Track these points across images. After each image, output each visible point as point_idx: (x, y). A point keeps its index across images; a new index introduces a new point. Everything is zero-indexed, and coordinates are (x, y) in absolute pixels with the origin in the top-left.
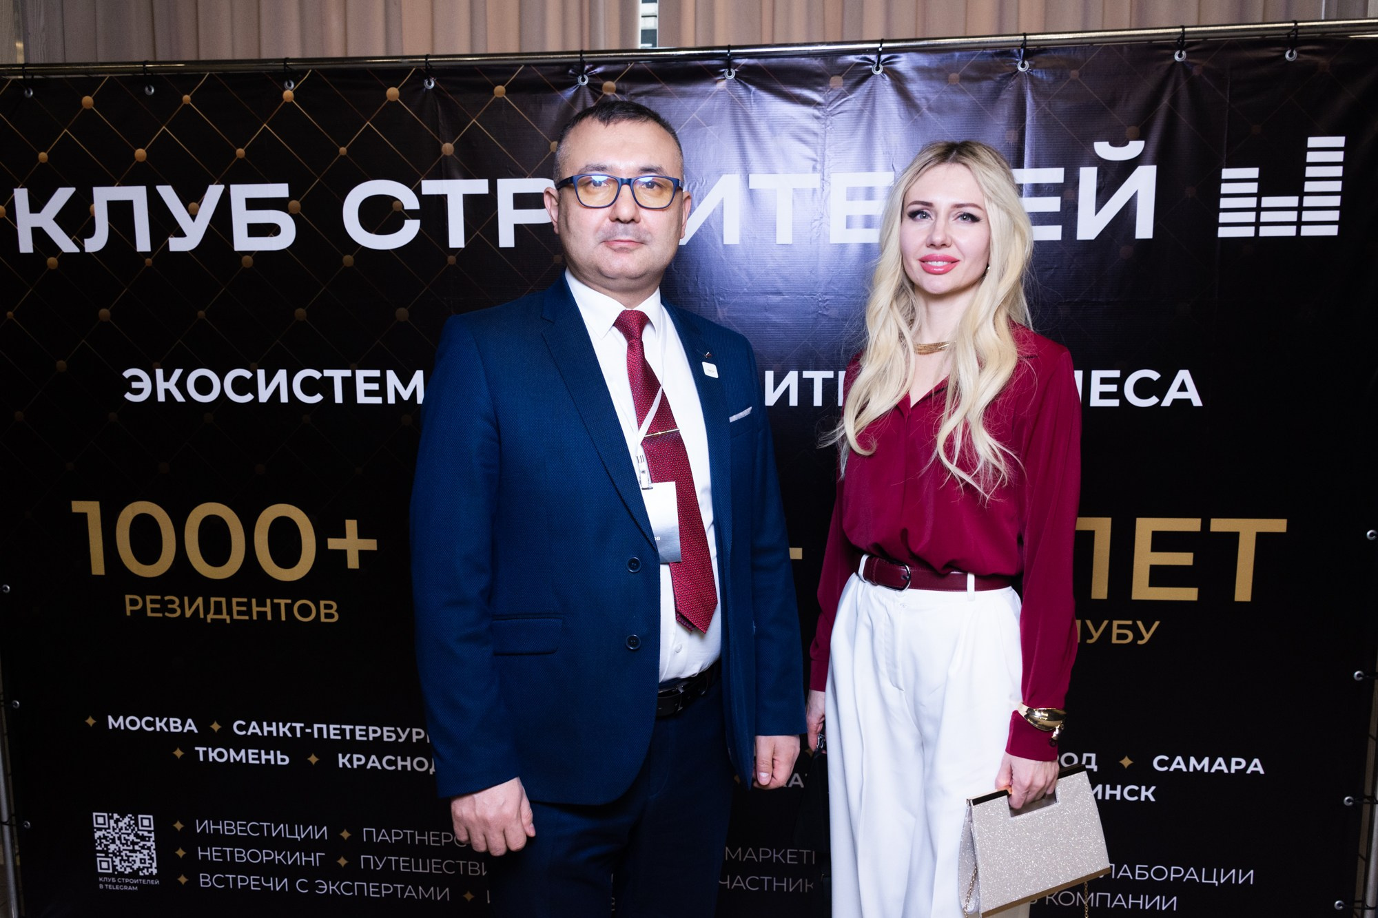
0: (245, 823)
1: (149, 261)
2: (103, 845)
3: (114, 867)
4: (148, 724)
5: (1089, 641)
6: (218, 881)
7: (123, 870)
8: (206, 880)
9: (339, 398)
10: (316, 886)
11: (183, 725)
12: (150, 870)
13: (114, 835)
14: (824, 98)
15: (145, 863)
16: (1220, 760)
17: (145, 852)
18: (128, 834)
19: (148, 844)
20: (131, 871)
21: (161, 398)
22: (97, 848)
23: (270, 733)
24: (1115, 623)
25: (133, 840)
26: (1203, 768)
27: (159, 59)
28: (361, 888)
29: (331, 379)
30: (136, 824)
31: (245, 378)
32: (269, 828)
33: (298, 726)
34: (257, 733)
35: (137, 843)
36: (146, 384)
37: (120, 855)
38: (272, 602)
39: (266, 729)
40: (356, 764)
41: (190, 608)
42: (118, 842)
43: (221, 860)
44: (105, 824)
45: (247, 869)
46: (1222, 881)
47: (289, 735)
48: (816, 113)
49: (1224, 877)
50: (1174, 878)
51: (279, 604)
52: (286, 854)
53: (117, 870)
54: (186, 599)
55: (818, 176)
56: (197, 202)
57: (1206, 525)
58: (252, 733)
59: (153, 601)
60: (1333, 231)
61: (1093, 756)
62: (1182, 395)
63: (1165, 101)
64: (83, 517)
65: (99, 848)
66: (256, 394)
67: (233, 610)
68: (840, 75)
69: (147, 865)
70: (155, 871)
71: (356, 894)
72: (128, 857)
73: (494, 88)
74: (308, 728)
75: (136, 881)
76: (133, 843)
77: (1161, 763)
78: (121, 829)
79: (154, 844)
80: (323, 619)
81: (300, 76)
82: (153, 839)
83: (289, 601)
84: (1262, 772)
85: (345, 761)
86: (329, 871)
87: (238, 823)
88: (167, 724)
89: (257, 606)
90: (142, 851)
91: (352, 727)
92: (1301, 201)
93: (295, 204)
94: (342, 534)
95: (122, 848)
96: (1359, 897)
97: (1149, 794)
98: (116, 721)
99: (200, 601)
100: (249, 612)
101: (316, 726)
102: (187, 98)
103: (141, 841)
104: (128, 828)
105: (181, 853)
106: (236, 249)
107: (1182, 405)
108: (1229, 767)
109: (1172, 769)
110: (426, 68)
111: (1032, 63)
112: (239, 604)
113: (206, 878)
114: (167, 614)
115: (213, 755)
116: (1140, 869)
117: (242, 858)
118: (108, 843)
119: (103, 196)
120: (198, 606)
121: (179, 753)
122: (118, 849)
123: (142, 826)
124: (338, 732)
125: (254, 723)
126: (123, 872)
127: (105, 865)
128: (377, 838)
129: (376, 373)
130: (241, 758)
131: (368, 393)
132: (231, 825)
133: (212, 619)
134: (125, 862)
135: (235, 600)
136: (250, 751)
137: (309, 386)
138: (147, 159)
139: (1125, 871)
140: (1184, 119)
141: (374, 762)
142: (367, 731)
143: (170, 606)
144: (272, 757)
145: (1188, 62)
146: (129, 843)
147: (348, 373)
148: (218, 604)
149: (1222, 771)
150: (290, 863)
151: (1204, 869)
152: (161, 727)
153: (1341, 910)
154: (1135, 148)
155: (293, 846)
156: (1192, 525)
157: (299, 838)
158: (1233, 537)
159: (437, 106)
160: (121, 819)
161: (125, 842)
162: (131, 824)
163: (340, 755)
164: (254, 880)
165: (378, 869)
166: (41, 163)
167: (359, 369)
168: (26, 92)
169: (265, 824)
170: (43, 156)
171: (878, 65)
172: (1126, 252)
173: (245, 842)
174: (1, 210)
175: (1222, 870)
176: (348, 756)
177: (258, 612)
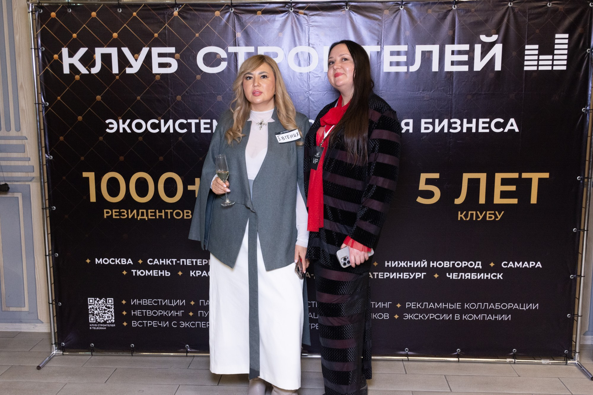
0: (151, 300)
1: (117, 77)
2: (92, 311)
3: (96, 320)
4: (112, 261)
5: (478, 219)
6: (140, 324)
7: (100, 321)
9: (193, 131)
10: (180, 324)
11: (127, 261)
12: (111, 321)
13: (97, 307)
14: (382, 18)
15: (109, 318)
16: (526, 263)
17: (110, 313)
18: (103, 306)
19: (111, 310)
20: (104, 321)
21: (121, 131)
22: (89, 313)
23: (163, 263)
24: (488, 212)
25: (105, 309)
26: (520, 266)
28: (198, 324)
29: (191, 123)
30: (106, 302)
31: (156, 123)
32: (161, 301)
33: (174, 260)
34: (157, 264)
35: (106, 310)
36: (115, 126)
37: (99, 315)
38: (165, 211)
39: (161, 262)
40: (197, 274)
41: (131, 214)
42: (98, 310)
43: (141, 315)
44: (93, 302)
45: (152, 318)
46: (527, 308)
47: (171, 264)
48: (379, 23)
50: (510, 308)
51: (168, 212)
52: (168, 312)
53: (97, 321)
54: (129, 211)
55: (379, 46)
56: (138, 54)
57: (520, 175)
58: (155, 264)
59: (115, 212)
60: (564, 68)
61: (480, 263)
62: (512, 128)
63: (505, 20)
64: (87, 179)
65: (90, 312)
66: (160, 129)
67: (149, 215)
68: (388, 9)
69: (110, 319)
70: (113, 321)
71: (196, 327)
72: (102, 316)
73: (257, 12)
74: (178, 261)
75: (105, 325)
76: (105, 310)
77: (505, 265)
78: (100, 304)
79: (113, 310)
80: (185, 218)
81: (181, 6)
82: (113, 308)
83: (172, 211)
84: (541, 267)
85: (193, 273)
86: (186, 318)
87: (149, 300)
88: (120, 261)
89: (159, 213)
90: (108, 313)
91: (196, 260)
92: (553, 57)
93: (178, 55)
94: (193, 184)
95: (100, 312)
96: (576, 313)
97: (500, 276)
98: (99, 261)
99: (135, 211)
100: (155, 215)
101: (181, 260)
102: (135, 14)
103: (108, 309)
104: (103, 304)
105: (124, 313)
106: (154, 72)
107: (511, 131)
108: (529, 266)
109: (508, 267)
110: (231, 4)
111: (458, 6)
112: (151, 212)
113: (135, 323)
114: (121, 217)
115: (139, 273)
116: (497, 305)
117: (150, 314)
118: (94, 310)
119: (99, 52)
120: (134, 214)
121: (125, 273)
122: (98, 313)
123: (109, 303)
124: (190, 262)
125: (156, 260)
126: (100, 322)
128: (205, 304)
129: (209, 121)
130: (151, 274)
131: (205, 129)
132: (146, 301)
133: (140, 219)
134: (101, 318)
135: (149, 211)
136: (154, 271)
137: (181, 126)
138: (118, 37)
139: (492, 306)
140: (512, 28)
141: (205, 274)
142: (202, 261)
143: (122, 214)
144: (163, 273)
145: (514, 7)
146: (103, 310)
147: (197, 121)
148: (143, 213)
149: (527, 267)
150: (169, 315)
152: (118, 263)
153: (570, 317)
154: (494, 38)
155: (171, 308)
156: (515, 175)
157: (173, 305)
158: (530, 180)
159: (234, 18)
160: (100, 300)
162: (104, 302)
163: (191, 271)
164: (155, 323)
165: (205, 316)
166: (74, 38)
167: (201, 119)
168: (68, 10)
169: (160, 300)
170: (75, 35)
171: (402, 6)
172: (491, 75)
173: (151, 308)
174: (56, 56)
175: (527, 304)
176: (194, 271)
177: (159, 215)
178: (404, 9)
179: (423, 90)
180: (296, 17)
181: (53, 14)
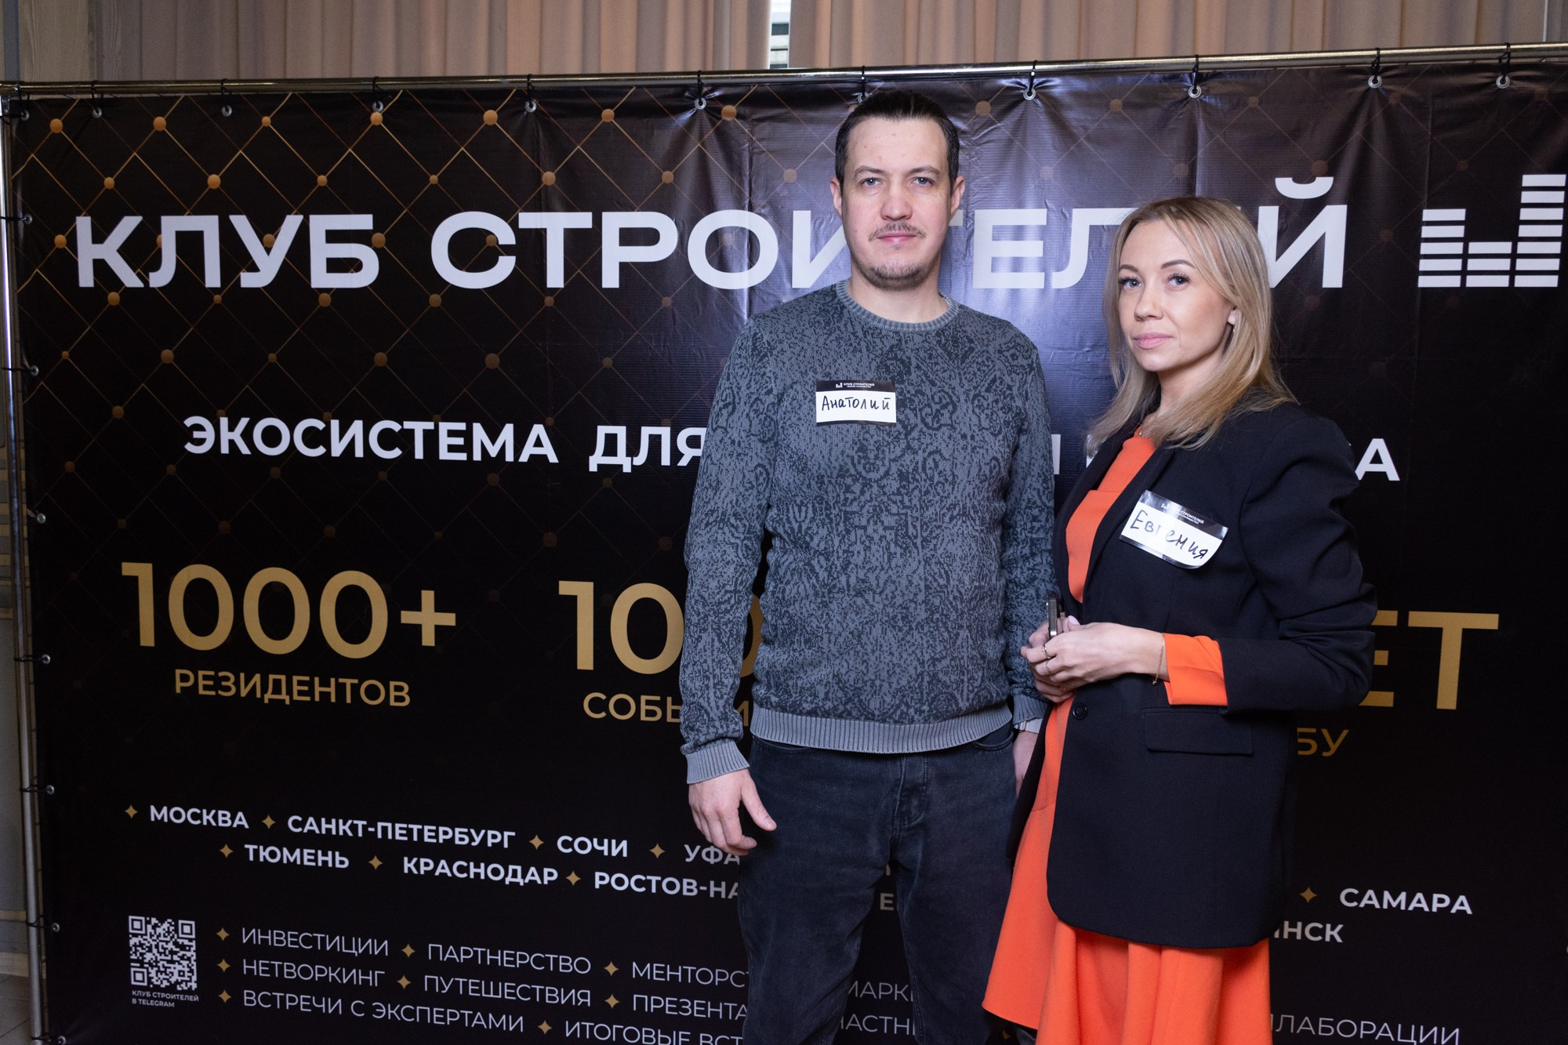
0: (297, 933)
1: (218, 298)
2: (138, 954)
3: (150, 979)
4: (195, 816)
6: (265, 999)
7: (159, 983)
8: (251, 998)
9: (419, 454)
10: (374, 1010)
11: (233, 819)
12: (189, 984)
13: (152, 942)
14: (969, 126)
15: (184, 976)
16: (1420, 896)
17: (185, 963)
18: (167, 942)
19: (189, 954)
20: (168, 984)
21: (225, 449)
22: (131, 957)
23: (329, 830)
25: (172, 949)
26: (1399, 905)
27: (243, 77)
28: (423, 1013)
29: (412, 431)
30: (176, 931)
31: (318, 429)
32: (323, 940)
33: (360, 823)
34: (314, 831)
35: (176, 953)
36: (209, 434)
37: (156, 966)
38: (337, 681)
39: (324, 826)
40: (423, 869)
41: (246, 686)
42: (155, 951)
43: (268, 975)
44: (141, 929)
45: (297, 987)
46: (1422, 1041)
47: (350, 834)
49: (1424, 1036)
50: (1364, 1034)
51: (345, 684)
52: (341, 971)
53: (152, 983)
54: (242, 675)
56: (272, 234)
57: (1403, 619)
58: (309, 831)
59: (205, 678)
60: (1552, 282)
62: (1376, 468)
63: (1357, 133)
64: (134, 580)
65: (133, 957)
66: (328, 446)
67: (293, 690)
68: (987, 100)
69: (186, 978)
70: (194, 986)
71: (418, 1020)
72: (166, 968)
73: (602, 112)
74: (372, 827)
75: (173, 997)
76: (172, 953)
77: (1350, 897)
78: (159, 936)
79: (194, 954)
80: (392, 703)
81: (390, 97)
82: (194, 948)
83: (356, 681)
84: (1469, 912)
85: (411, 865)
86: (389, 992)
87: (289, 933)
88: (215, 817)
89: (320, 685)
90: (181, 962)
91: (420, 827)
92: (1514, 248)
93: (379, 238)
94: (417, 607)
95: (159, 958)
97: (1335, 933)
98: (159, 812)
99: (257, 678)
100: (311, 693)
101: (380, 825)
102: (266, 120)
103: (181, 950)
104: (166, 934)
105: (224, 965)
106: (314, 285)
107: (1376, 479)
108: (1430, 904)
109: (1362, 905)
110: (528, 90)
111: (1205, 88)
112: (300, 683)
113: (251, 995)
114: (220, 692)
115: (264, 854)
116: (1324, 1022)
117: (292, 974)
119: (171, 226)
120: (255, 685)
121: (226, 851)
122: (154, 959)
123: (183, 933)
124: (404, 832)
125: (311, 820)
126: (159, 986)
127: (139, 977)
128: (443, 957)
129: (462, 426)
130: (295, 860)
131: (452, 448)
132: (281, 935)
133: (270, 700)
134: (161, 974)
135: (295, 679)
136: (306, 851)
137: (387, 439)
138: (221, 186)
139: (1306, 1025)
140: (1379, 152)
141: (443, 868)
142: (437, 832)
143: (224, 683)
144: (329, 859)
145: (1383, 89)
146: (167, 952)
147: (430, 426)
148: (277, 683)
149: (1422, 909)
150: (345, 981)
151: (1400, 1026)
152: (208, 821)
154: (1322, 185)
155: (349, 962)
156: (1389, 618)
157: (356, 952)
158: (1436, 634)
159: (538, 131)
160: (159, 924)
161: (162, 951)
162: (171, 930)
163: (406, 859)
164: (304, 1000)
165: (443, 992)
166: (107, 190)
167: (443, 421)
168: (95, 112)
169: (319, 935)
170: (109, 182)
171: (1030, 89)
172: (1311, 302)
173: (296, 956)
174: (60, 239)
175: (1422, 1027)
176: (415, 860)
177: (321, 693)
178: (1037, 97)
179: (1094, 347)
180: (713, 124)
181: (56, 124)
